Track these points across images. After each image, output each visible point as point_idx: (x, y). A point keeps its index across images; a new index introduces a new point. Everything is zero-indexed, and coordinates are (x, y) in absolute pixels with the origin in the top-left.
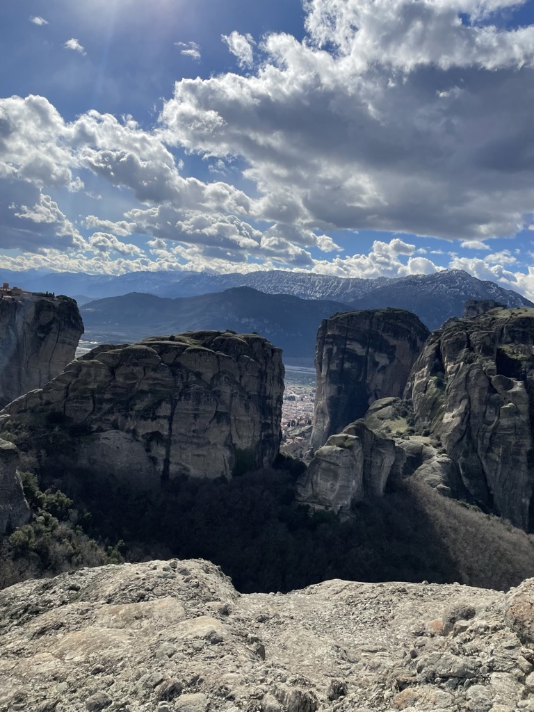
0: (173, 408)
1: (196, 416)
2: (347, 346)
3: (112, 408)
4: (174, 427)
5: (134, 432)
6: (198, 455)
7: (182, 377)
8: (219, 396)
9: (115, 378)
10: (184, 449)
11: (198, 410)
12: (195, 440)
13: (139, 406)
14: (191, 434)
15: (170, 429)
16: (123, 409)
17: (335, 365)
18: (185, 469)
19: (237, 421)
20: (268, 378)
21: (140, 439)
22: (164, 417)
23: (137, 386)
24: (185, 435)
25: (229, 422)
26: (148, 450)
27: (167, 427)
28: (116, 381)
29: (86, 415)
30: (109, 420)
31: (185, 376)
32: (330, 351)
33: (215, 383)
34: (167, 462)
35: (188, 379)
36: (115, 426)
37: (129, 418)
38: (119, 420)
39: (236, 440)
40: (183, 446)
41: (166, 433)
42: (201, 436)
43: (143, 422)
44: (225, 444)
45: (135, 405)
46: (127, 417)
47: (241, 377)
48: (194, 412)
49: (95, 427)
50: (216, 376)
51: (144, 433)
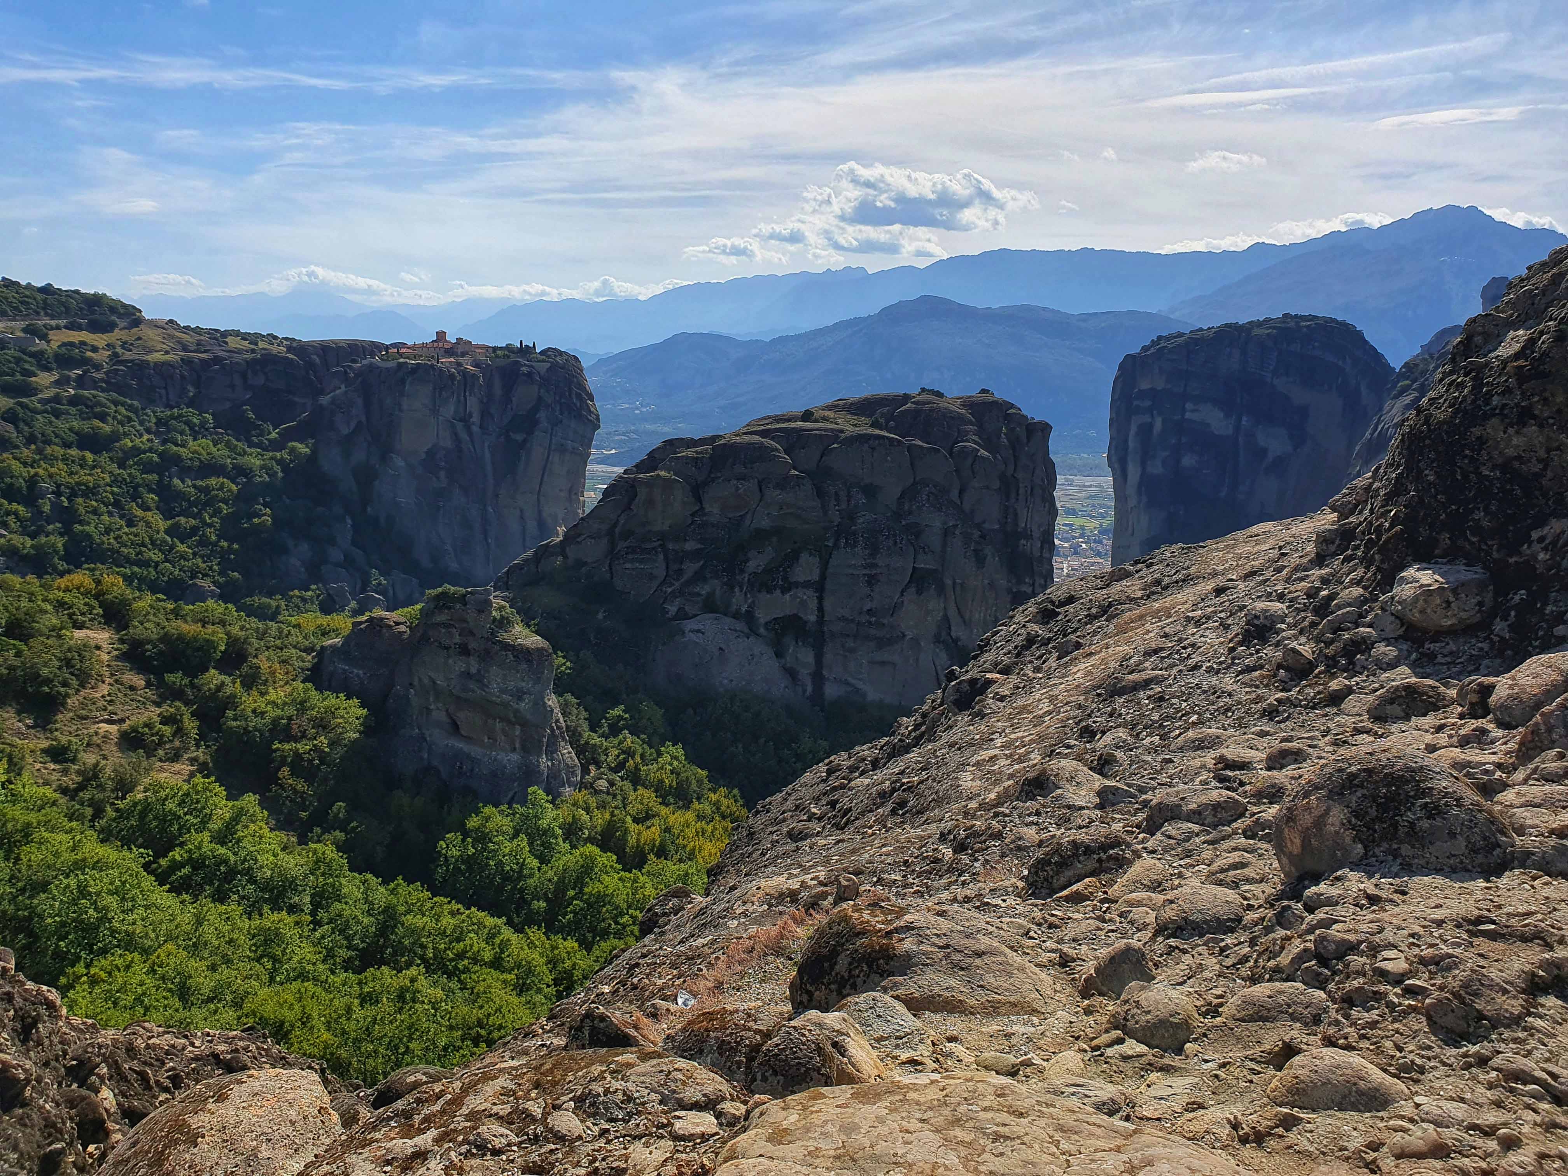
0: (824, 566)
1: (871, 581)
2: (1188, 415)
3: (703, 568)
4: (827, 604)
5: (749, 617)
6: (883, 663)
7: (837, 499)
8: (918, 535)
9: (702, 508)
10: (852, 651)
11: (874, 566)
12: (873, 631)
13: (756, 563)
14: (864, 619)
15: (821, 609)
16: (724, 570)
17: (1158, 461)
18: (857, 690)
19: (958, 588)
20: (1022, 491)
21: (762, 630)
22: (806, 585)
23: (747, 522)
24: (852, 621)
25: (941, 590)
26: (779, 655)
27: (813, 604)
28: (705, 515)
29: (655, 584)
30: (699, 595)
31: (843, 494)
32: (1146, 431)
33: (906, 507)
34: (818, 677)
35: (849, 501)
36: (710, 607)
37: (737, 589)
38: (718, 593)
39: (958, 631)
40: (850, 643)
41: (813, 618)
42: (885, 621)
43: (764, 597)
44: (937, 640)
45: (747, 561)
46: (732, 588)
47: (961, 492)
48: (867, 572)
49: (672, 609)
50: (909, 494)
51: (768, 618)
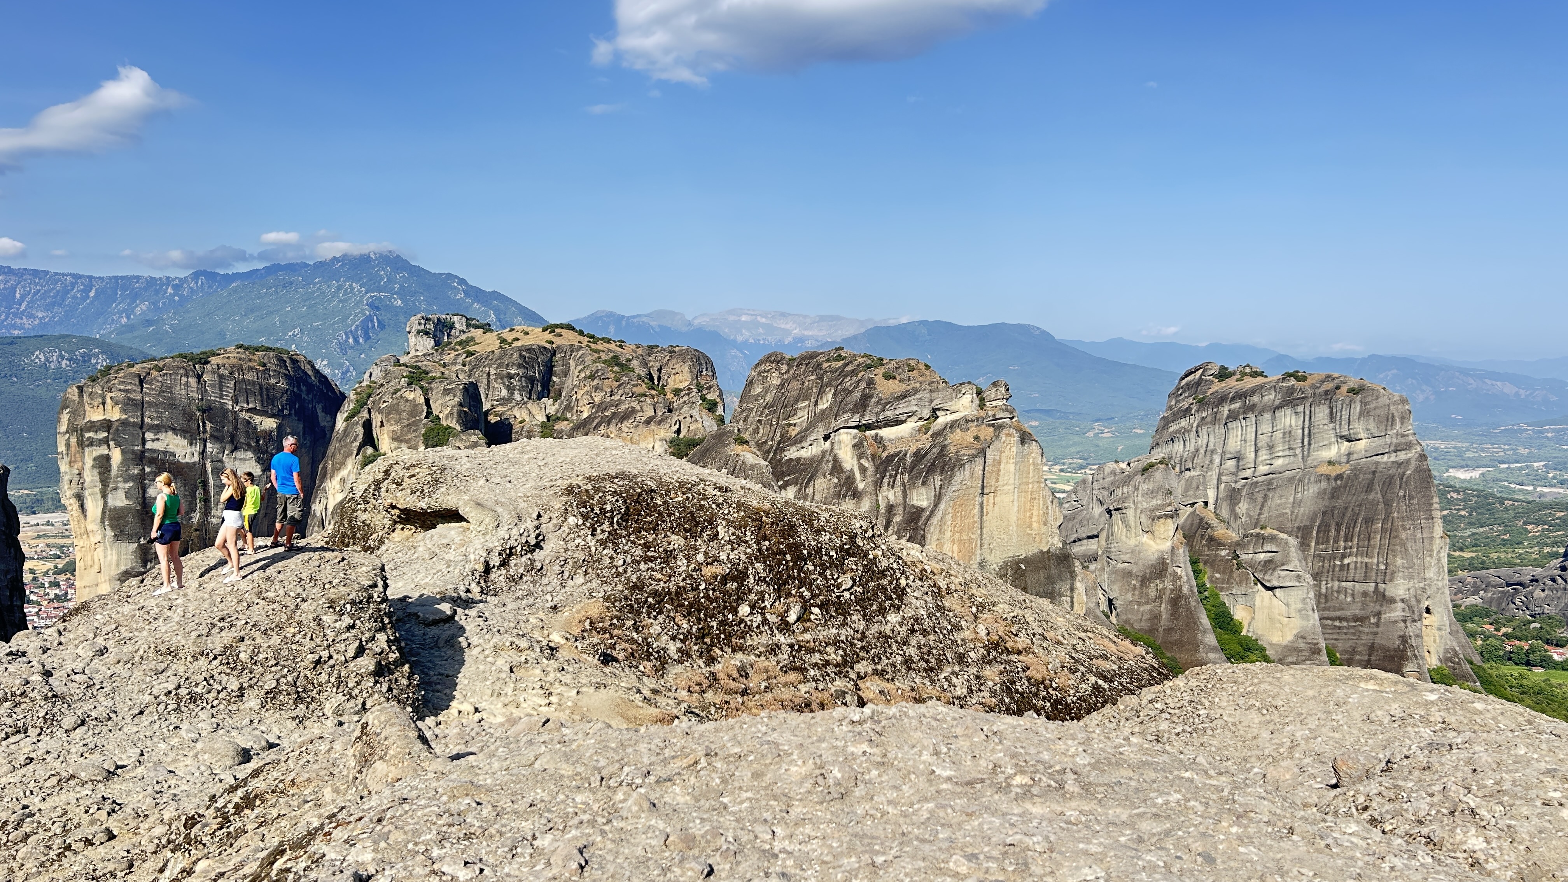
2: (149, 445)
17: (121, 494)
32: (103, 464)
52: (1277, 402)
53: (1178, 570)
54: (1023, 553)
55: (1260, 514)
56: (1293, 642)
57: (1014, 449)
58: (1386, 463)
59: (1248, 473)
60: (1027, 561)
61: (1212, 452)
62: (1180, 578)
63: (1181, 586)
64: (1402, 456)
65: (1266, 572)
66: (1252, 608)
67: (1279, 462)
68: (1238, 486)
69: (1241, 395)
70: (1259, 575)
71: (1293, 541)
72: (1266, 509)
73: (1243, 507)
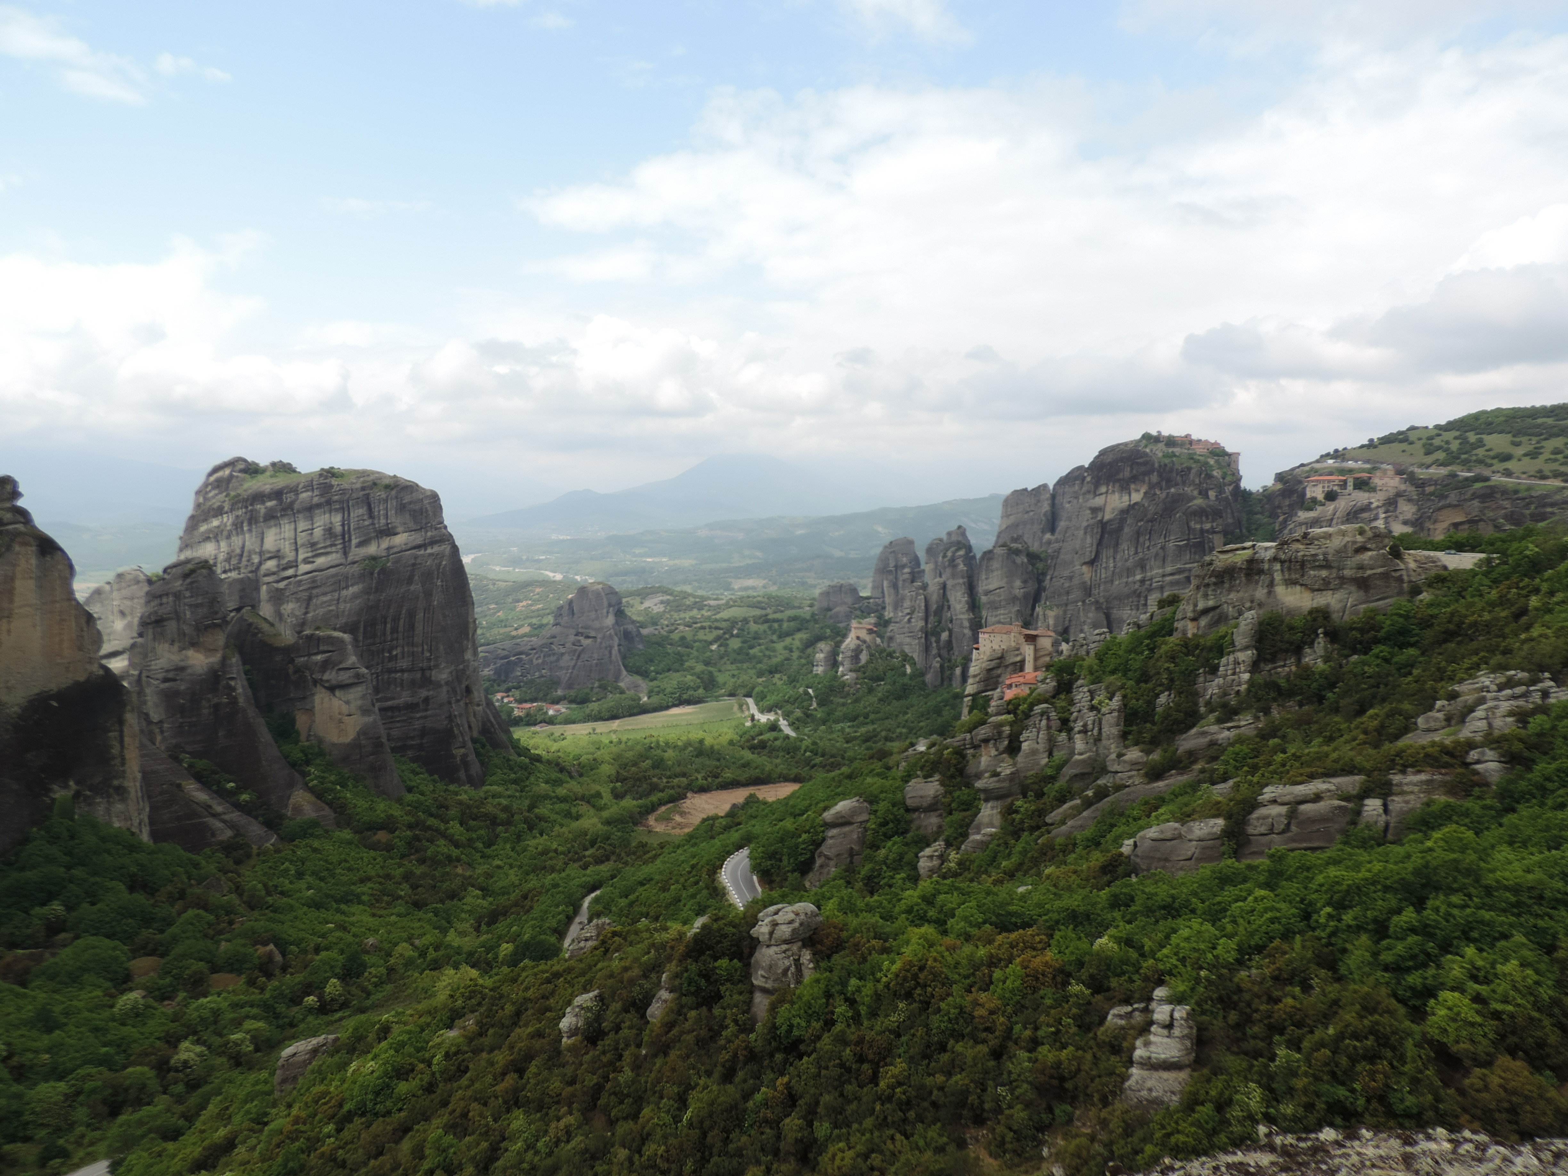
52: (316, 500)
53: (233, 683)
54: (53, 686)
55: (306, 613)
56: (354, 739)
57: (34, 561)
58: (423, 556)
59: (290, 572)
60: (59, 696)
61: (250, 552)
62: (234, 689)
63: (235, 698)
64: (436, 549)
65: (324, 672)
66: (310, 711)
67: (321, 561)
68: (282, 585)
69: (278, 494)
70: (317, 676)
71: (347, 637)
72: (311, 607)
73: (289, 607)
